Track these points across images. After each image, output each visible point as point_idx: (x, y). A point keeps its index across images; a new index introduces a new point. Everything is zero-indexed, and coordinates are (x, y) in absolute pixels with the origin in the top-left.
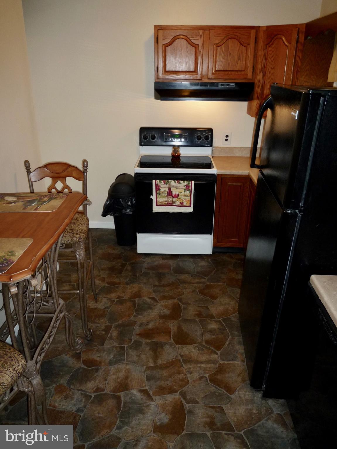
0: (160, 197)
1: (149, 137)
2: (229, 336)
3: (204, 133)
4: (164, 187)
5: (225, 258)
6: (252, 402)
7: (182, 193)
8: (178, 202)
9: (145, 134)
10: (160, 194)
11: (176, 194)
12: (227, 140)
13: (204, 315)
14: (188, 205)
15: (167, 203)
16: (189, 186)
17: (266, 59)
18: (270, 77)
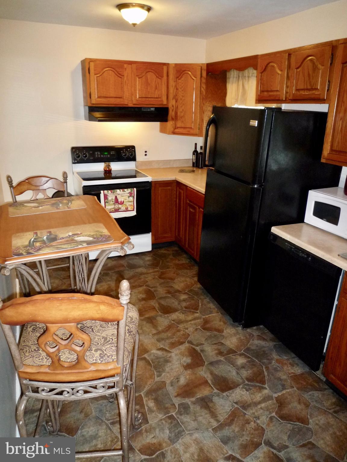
0: (109, 205)
1: (81, 155)
2: (199, 300)
3: (129, 150)
4: (111, 195)
5: (163, 251)
6: (238, 333)
7: (126, 199)
8: (123, 208)
9: (77, 153)
10: (108, 203)
11: (121, 201)
12: (146, 155)
13: (173, 292)
14: (132, 210)
15: (115, 210)
16: (132, 193)
17: (177, 89)
18: (182, 103)
